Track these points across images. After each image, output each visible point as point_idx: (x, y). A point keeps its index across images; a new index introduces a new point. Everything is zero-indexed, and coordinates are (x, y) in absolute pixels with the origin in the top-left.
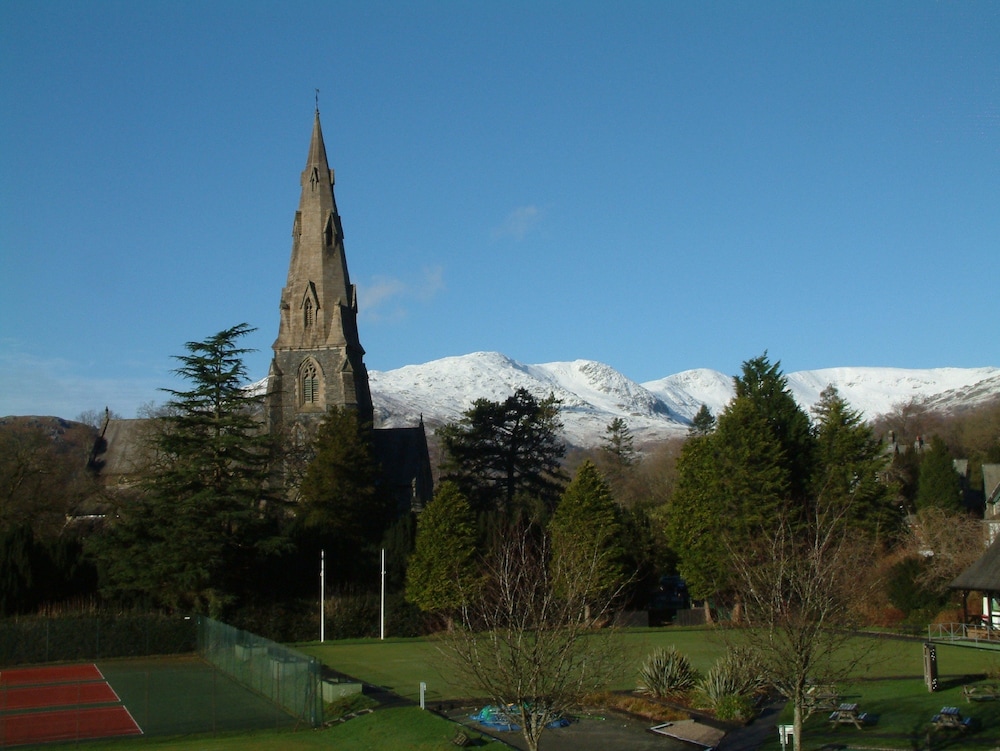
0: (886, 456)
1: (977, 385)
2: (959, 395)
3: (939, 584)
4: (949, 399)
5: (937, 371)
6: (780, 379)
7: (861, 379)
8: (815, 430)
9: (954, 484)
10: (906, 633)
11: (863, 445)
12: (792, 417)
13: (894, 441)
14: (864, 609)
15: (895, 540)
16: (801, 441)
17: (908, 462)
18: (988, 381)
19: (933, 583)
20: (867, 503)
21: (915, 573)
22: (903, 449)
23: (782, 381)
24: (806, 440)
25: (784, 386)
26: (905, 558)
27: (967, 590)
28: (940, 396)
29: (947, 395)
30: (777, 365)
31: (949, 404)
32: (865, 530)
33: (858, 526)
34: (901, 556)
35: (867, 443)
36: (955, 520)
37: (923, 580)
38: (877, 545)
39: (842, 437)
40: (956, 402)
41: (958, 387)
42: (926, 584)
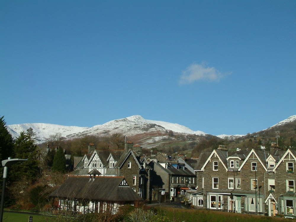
0: (37, 151)
1: (83, 132)
2: (77, 135)
3: (47, 195)
4: (74, 136)
5: (72, 127)
6: (3, 122)
7: (47, 127)
8: (14, 141)
9: (64, 162)
10: (33, 212)
11: (29, 147)
12: (5, 136)
13: (48, 147)
14: (22, 203)
15: (36, 180)
16: (8, 144)
17: (51, 154)
18: (86, 131)
19: (45, 195)
20: (28, 167)
21: (40, 191)
22: (51, 150)
23: (4, 123)
24: (10, 144)
25: (4, 125)
26: (37, 186)
27: (54, 197)
28: (71, 135)
29: (73, 135)
30: (3, 117)
31: (74, 138)
32: (26, 176)
33: (24, 175)
34: (36, 185)
35: (31, 147)
36: (55, 174)
37: (42, 193)
38: (30, 181)
39: (22, 144)
40: (76, 137)
41: (77, 132)
42: (43, 195)
